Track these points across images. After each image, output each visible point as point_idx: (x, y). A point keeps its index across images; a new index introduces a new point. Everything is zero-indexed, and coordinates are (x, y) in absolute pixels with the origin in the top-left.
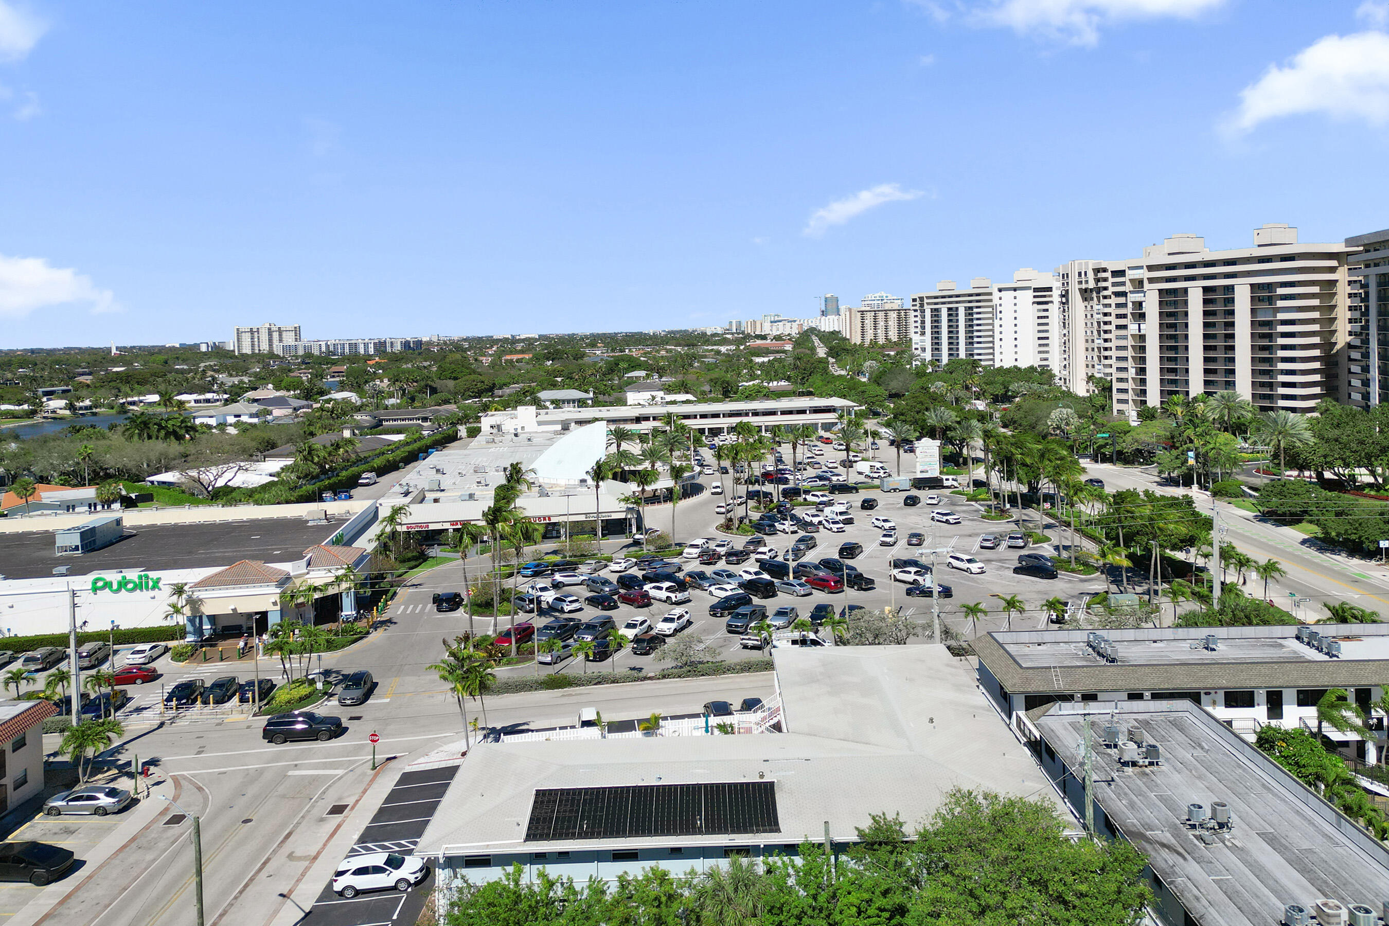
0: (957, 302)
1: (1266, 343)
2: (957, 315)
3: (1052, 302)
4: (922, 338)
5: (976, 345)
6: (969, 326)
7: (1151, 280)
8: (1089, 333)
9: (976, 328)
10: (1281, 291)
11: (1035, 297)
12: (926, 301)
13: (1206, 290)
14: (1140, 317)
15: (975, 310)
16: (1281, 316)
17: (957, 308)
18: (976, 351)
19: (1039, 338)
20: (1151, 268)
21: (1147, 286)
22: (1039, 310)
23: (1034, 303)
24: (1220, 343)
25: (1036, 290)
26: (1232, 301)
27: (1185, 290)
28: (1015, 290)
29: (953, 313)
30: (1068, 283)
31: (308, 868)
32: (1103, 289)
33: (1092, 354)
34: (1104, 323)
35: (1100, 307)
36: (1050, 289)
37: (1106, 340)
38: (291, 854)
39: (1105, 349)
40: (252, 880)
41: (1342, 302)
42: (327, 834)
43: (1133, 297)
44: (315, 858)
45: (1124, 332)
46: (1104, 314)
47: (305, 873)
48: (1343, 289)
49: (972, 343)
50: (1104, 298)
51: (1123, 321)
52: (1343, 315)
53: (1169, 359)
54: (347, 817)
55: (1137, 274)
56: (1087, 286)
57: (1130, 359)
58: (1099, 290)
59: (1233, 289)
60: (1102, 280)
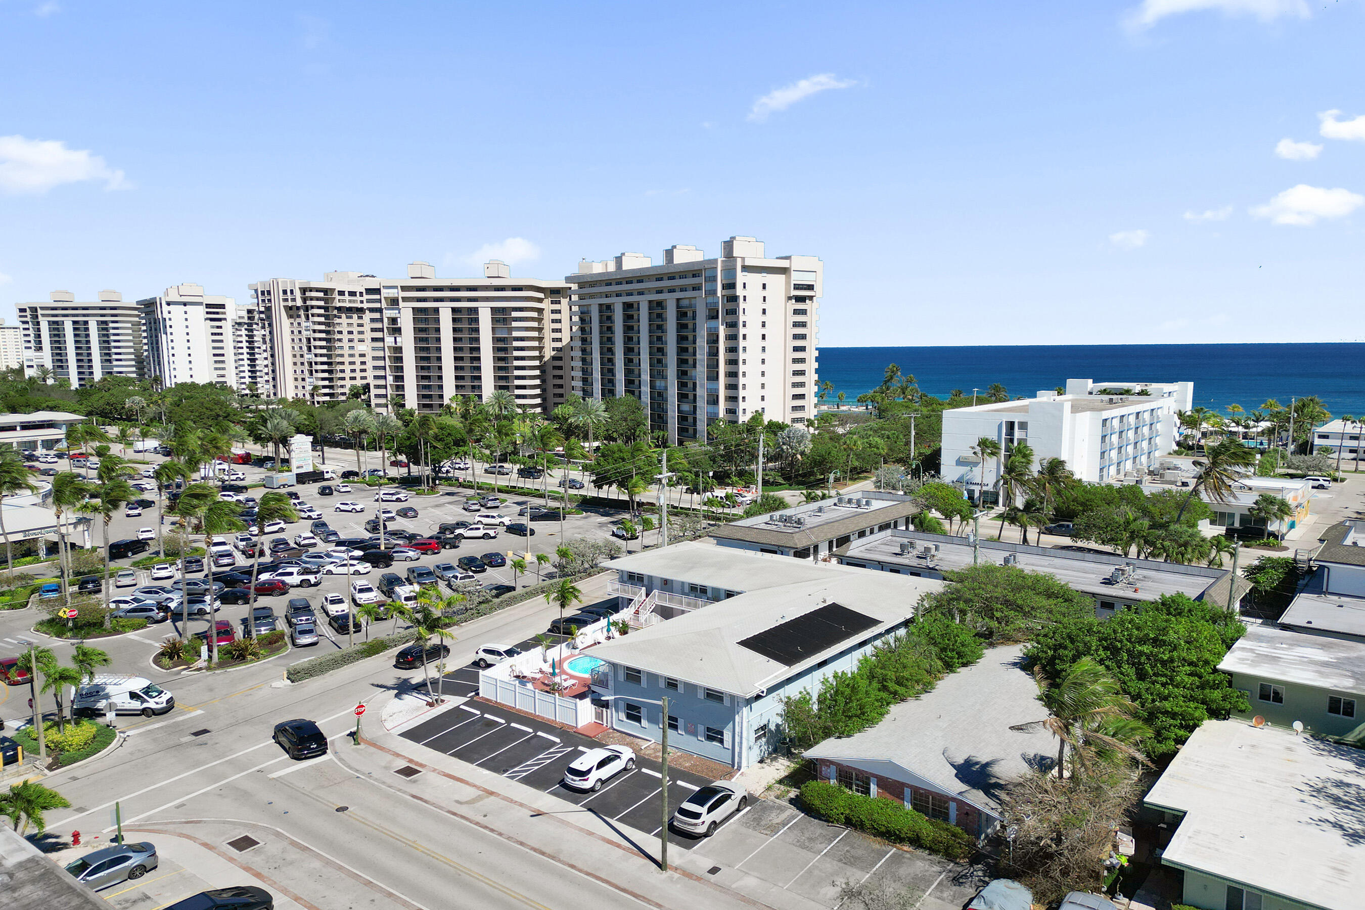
0: (84, 315)
1: (502, 355)
2: (87, 329)
3: (225, 319)
4: (38, 354)
5: (115, 363)
6: (105, 342)
7: (405, 299)
8: (297, 348)
9: (112, 344)
10: (515, 314)
11: (207, 313)
12: (40, 312)
13: (454, 310)
14: (397, 332)
15: (111, 325)
16: (515, 334)
17: (86, 323)
18: (116, 369)
20: (404, 288)
21: (402, 304)
22: (212, 327)
23: (206, 319)
25: (208, 306)
26: (476, 320)
27: (437, 310)
28: (185, 304)
29: (80, 329)
30: (270, 300)
31: (505, 799)
32: (312, 307)
33: (302, 368)
34: (315, 339)
35: (309, 324)
36: (222, 306)
37: (316, 355)
38: (457, 802)
39: (316, 363)
40: (477, 824)
41: (548, 325)
42: (452, 782)
43: (388, 314)
44: (492, 793)
45: (380, 344)
46: (314, 331)
47: (511, 801)
48: (548, 316)
49: (110, 361)
50: (313, 315)
51: (379, 335)
52: (548, 335)
53: (423, 368)
54: (434, 770)
55: (392, 293)
56: (294, 303)
57: (388, 368)
58: (307, 309)
59: (476, 310)
60: (312, 299)
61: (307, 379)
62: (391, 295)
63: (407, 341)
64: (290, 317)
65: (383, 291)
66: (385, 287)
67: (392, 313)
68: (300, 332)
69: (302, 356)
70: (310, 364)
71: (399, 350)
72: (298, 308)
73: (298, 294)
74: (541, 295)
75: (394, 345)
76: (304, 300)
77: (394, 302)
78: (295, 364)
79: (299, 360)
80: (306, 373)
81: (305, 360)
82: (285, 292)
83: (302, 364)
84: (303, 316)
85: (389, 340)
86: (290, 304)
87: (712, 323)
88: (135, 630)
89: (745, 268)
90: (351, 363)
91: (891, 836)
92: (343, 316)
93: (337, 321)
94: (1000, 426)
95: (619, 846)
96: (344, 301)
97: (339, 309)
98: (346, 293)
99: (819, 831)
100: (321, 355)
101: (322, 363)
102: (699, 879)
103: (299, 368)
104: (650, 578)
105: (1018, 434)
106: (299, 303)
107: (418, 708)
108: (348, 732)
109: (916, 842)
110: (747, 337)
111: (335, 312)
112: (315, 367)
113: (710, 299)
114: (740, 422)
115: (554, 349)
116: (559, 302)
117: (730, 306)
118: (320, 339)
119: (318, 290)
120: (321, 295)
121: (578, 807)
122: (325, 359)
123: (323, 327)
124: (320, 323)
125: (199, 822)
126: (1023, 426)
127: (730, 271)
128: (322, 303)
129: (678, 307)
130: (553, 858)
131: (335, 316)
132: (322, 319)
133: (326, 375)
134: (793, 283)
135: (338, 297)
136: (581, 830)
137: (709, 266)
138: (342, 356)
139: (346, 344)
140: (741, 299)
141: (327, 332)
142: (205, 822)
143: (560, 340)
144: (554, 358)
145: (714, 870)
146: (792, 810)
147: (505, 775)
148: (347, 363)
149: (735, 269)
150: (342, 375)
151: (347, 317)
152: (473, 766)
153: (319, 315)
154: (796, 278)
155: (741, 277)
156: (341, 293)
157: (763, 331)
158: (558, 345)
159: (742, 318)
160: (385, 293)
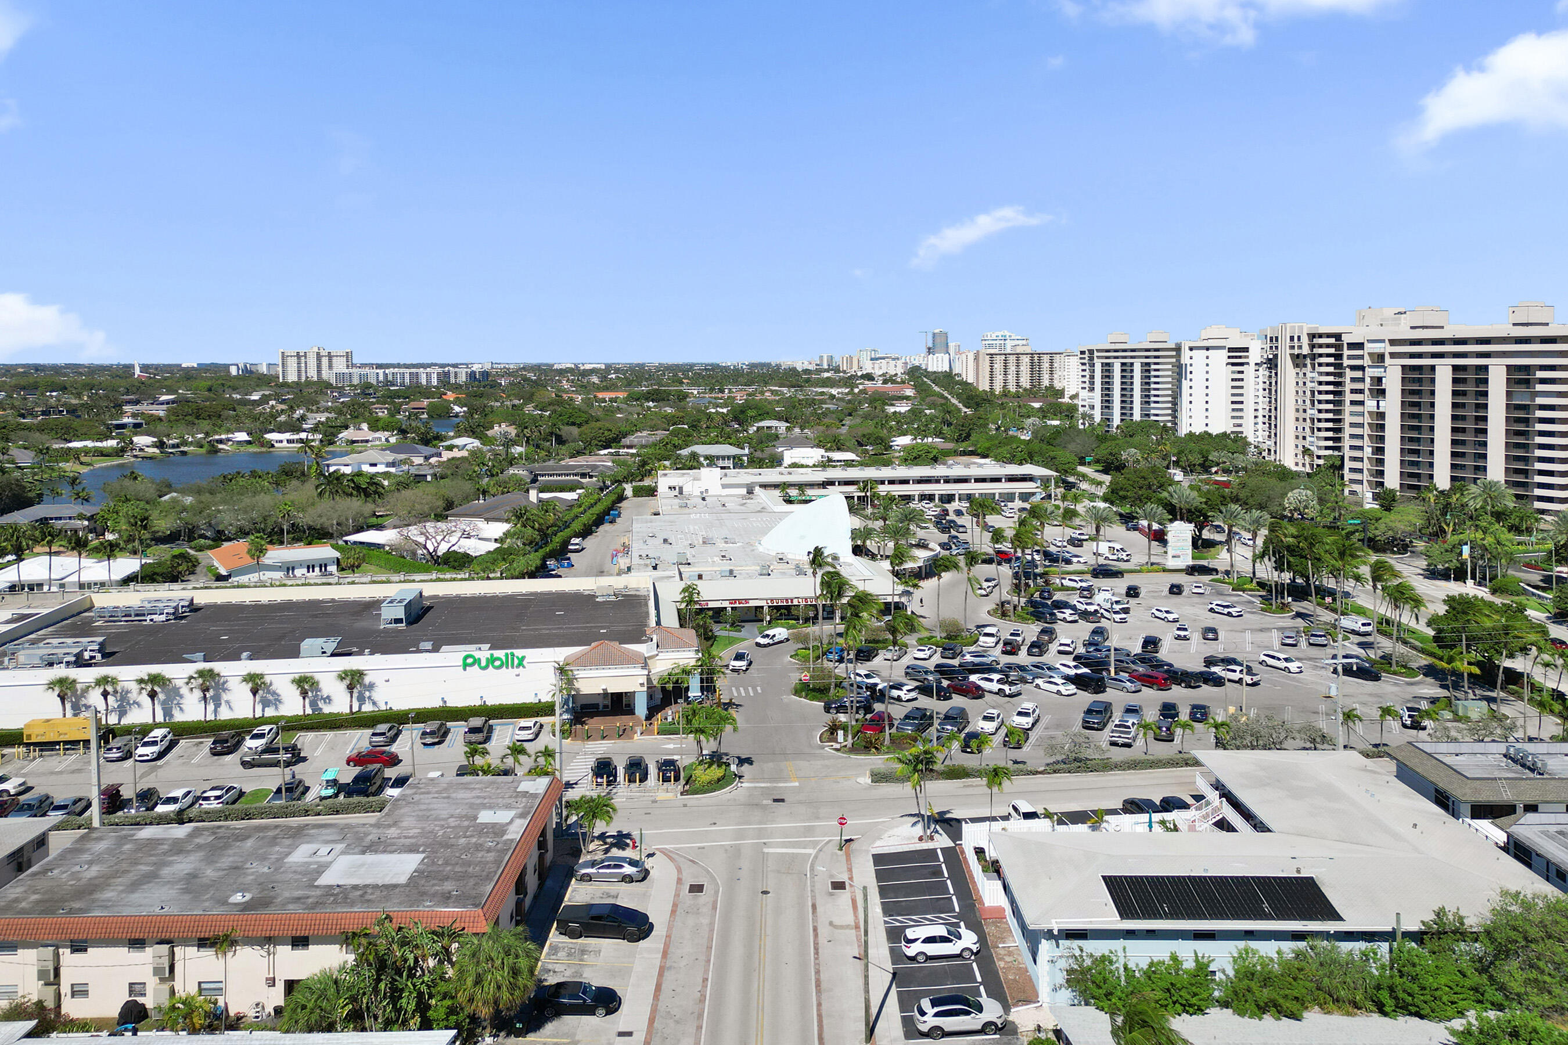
0: (1132, 357)
1: (1521, 428)
2: (1132, 371)
3: (1248, 364)
4: (1091, 394)
5: (1153, 405)
6: (1146, 383)
7: (1393, 355)
8: (1300, 402)
9: (1153, 386)
10: (1540, 374)
11: (1229, 357)
12: (1096, 354)
13: (1456, 368)
14: (1380, 393)
15: (1153, 367)
16: (1540, 401)
17: (1132, 364)
18: (1153, 412)
19: (1233, 402)
20: (1393, 342)
21: (1388, 360)
22: (1233, 372)
23: (1228, 364)
24: (1470, 425)
25: (1230, 350)
26: (1484, 382)
27: (1433, 368)
28: (1208, 349)
29: (1127, 369)
30: (1277, 347)
32: (1321, 355)
33: (1304, 424)
34: (1320, 392)
35: (1316, 375)
36: (1246, 350)
37: (1320, 411)
38: (831, 922)
39: (1319, 420)
40: (817, 943)
43: (1370, 372)
45: (1359, 408)
46: (1320, 383)
49: (1148, 403)
50: (1320, 365)
51: (1359, 397)
53: (1411, 440)
55: (1378, 348)
56: (1299, 351)
57: (1366, 437)
58: (1313, 357)
59: (1485, 368)
60: (1321, 346)
61: (1308, 439)
62: (1376, 351)
63: (1392, 406)
64: (1296, 366)
65: (1367, 345)
66: (1369, 341)
67: (1377, 372)
68: (1304, 383)
69: (1305, 411)
70: (1312, 420)
71: (1381, 415)
72: (1305, 356)
73: (1305, 341)
75: (1375, 410)
76: (1312, 346)
77: (1379, 358)
78: (1297, 419)
79: (1301, 415)
80: (1308, 430)
81: (1308, 416)
82: (1292, 338)
83: (1304, 420)
84: (1309, 366)
85: (1371, 404)
86: (1296, 351)
100: (1327, 411)
101: (1327, 420)
103: (1301, 425)
106: (1306, 350)
107: (912, 839)
112: (1318, 424)
118: (1325, 392)
119: (1329, 336)
120: (1332, 341)
122: (1330, 416)
123: (1331, 379)
124: (1328, 374)
125: (696, 863)
128: (1331, 351)
132: (1331, 369)
133: (1330, 434)
141: (1339, 383)
142: (699, 865)
147: (887, 919)
152: (878, 901)
153: (1328, 365)
160: (1369, 347)
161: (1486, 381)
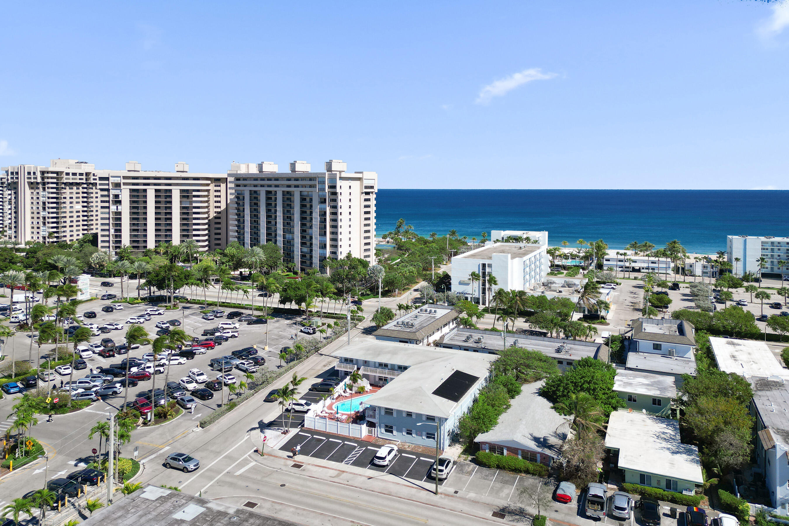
1: (185, 216)
7: (125, 184)
8: (35, 208)
10: (194, 193)
14: (118, 202)
16: (194, 205)
20: (124, 178)
21: (122, 187)
27: (145, 190)
30: (17, 178)
31: (351, 473)
32: (48, 183)
33: (38, 220)
34: (48, 203)
35: (46, 193)
37: (49, 213)
38: (331, 477)
39: (48, 218)
40: (347, 485)
41: (212, 199)
42: (321, 469)
43: (113, 192)
44: (344, 472)
45: (107, 210)
46: (49, 198)
47: (355, 474)
48: (212, 194)
50: (48, 188)
51: (106, 205)
52: (212, 204)
53: (134, 224)
54: (309, 464)
55: (117, 180)
56: (35, 180)
57: (111, 225)
59: (170, 191)
60: (48, 178)
61: (41, 228)
62: (116, 182)
63: (125, 209)
65: (111, 179)
66: (112, 177)
67: (116, 192)
68: (38, 198)
69: (38, 213)
70: (44, 218)
71: (120, 213)
72: (38, 183)
73: (39, 175)
74: (209, 182)
75: (116, 211)
76: (43, 178)
77: (117, 185)
78: (33, 218)
79: (36, 215)
80: (41, 224)
81: (40, 216)
82: (29, 173)
83: (38, 218)
84: (41, 189)
85: (113, 208)
86: (32, 180)
87: (323, 206)
88: (87, 406)
89: (341, 178)
90: (70, 217)
91: (516, 470)
92: (67, 188)
93: (64, 191)
94: (479, 265)
95: (413, 487)
96: (68, 179)
97: (65, 184)
98: (71, 174)
99: (488, 472)
100: (52, 213)
101: (53, 218)
102: (452, 496)
103: (35, 221)
104: (357, 360)
105: (488, 270)
106: (39, 180)
107: (279, 436)
108: (253, 450)
109: (527, 472)
110: (342, 214)
111: (63, 186)
112: (47, 220)
113: (321, 193)
114: (339, 259)
115: (215, 212)
116: (220, 186)
117: (333, 197)
118: (52, 203)
119: (52, 172)
120: (55, 175)
121: (385, 473)
122: (55, 215)
123: (55, 195)
124: (52, 193)
125: (222, 498)
126: (490, 266)
127: (333, 179)
128: (55, 181)
129: (301, 195)
130: (390, 495)
131: (62, 188)
132: (55, 190)
133: (55, 225)
134: (364, 185)
135: (65, 177)
136: (393, 483)
137: (321, 176)
138: (65, 212)
139: (68, 205)
140: (339, 194)
141: (57, 198)
142: (224, 498)
143: (220, 207)
144: (215, 218)
145: (456, 492)
146: (473, 465)
147: (343, 463)
148: (68, 217)
149: (336, 179)
150: (65, 224)
151: (70, 189)
152: (325, 461)
153: (52, 188)
154: (366, 183)
155: (339, 183)
156: (68, 174)
157: (350, 210)
158: (219, 210)
159: (339, 204)
160: (112, 180)
161: (171, 197)
